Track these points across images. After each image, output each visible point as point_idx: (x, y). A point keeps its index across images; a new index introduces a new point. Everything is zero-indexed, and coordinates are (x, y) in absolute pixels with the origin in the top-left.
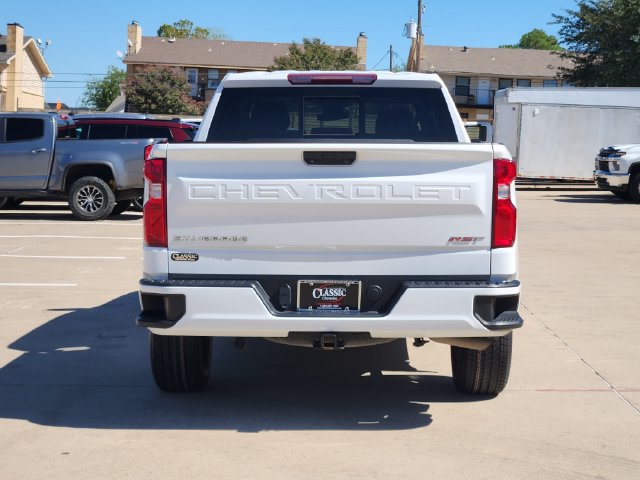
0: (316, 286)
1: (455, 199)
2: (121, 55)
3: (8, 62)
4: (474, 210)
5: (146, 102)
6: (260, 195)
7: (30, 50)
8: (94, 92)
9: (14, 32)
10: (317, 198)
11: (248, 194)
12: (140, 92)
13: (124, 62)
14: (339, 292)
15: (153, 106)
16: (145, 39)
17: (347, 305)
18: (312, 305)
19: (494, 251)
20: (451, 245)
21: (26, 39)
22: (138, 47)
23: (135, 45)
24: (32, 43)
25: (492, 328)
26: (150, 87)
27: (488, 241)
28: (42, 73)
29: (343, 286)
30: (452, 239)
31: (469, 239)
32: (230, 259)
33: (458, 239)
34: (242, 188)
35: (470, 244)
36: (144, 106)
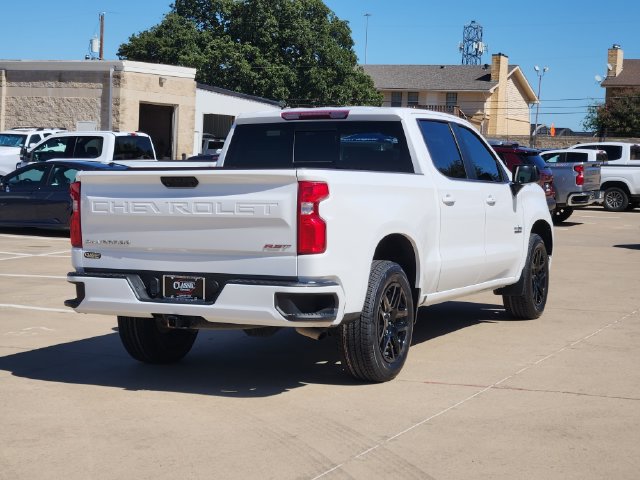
0: (176, 280)
1: (266, 214)
2: (599, 78)
3: (492, 91)
4: (280, 223)
5: (621, 126)
6: (135, 210)
7: (516, 79)
8: (596, 116)
9: (498, 62)
10: (171, 213)
11: (127, 210)
12: (616, 115)
13: (602, 85)
14: (190, 286)
15: (628, 129)
16: (626, 62)
17: (195, 296)
18: (173, 295)
19: (300, 257)
20: (266, 251)
21: (511, 67)
22: (619, 70)
23: (615, 68)
24: (517, 71)
25: (289, 318)
26: (626, 110)
27: (294, 248)
28: (529, 99)
29: (193, 280)
30: (266, 246)
31: (279, 246)
32: (120, 258)
33: (271, 246)
34: (124, 204)
35: (281, 250)
36: (618, 129)
